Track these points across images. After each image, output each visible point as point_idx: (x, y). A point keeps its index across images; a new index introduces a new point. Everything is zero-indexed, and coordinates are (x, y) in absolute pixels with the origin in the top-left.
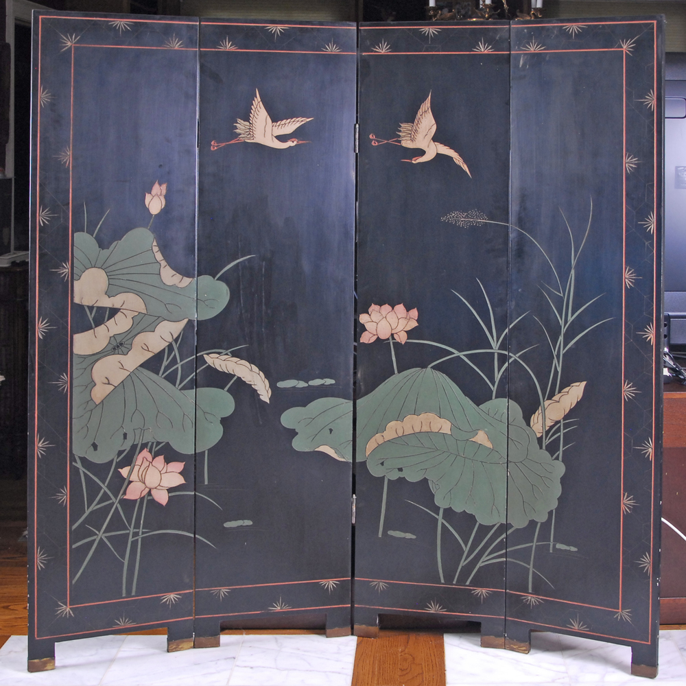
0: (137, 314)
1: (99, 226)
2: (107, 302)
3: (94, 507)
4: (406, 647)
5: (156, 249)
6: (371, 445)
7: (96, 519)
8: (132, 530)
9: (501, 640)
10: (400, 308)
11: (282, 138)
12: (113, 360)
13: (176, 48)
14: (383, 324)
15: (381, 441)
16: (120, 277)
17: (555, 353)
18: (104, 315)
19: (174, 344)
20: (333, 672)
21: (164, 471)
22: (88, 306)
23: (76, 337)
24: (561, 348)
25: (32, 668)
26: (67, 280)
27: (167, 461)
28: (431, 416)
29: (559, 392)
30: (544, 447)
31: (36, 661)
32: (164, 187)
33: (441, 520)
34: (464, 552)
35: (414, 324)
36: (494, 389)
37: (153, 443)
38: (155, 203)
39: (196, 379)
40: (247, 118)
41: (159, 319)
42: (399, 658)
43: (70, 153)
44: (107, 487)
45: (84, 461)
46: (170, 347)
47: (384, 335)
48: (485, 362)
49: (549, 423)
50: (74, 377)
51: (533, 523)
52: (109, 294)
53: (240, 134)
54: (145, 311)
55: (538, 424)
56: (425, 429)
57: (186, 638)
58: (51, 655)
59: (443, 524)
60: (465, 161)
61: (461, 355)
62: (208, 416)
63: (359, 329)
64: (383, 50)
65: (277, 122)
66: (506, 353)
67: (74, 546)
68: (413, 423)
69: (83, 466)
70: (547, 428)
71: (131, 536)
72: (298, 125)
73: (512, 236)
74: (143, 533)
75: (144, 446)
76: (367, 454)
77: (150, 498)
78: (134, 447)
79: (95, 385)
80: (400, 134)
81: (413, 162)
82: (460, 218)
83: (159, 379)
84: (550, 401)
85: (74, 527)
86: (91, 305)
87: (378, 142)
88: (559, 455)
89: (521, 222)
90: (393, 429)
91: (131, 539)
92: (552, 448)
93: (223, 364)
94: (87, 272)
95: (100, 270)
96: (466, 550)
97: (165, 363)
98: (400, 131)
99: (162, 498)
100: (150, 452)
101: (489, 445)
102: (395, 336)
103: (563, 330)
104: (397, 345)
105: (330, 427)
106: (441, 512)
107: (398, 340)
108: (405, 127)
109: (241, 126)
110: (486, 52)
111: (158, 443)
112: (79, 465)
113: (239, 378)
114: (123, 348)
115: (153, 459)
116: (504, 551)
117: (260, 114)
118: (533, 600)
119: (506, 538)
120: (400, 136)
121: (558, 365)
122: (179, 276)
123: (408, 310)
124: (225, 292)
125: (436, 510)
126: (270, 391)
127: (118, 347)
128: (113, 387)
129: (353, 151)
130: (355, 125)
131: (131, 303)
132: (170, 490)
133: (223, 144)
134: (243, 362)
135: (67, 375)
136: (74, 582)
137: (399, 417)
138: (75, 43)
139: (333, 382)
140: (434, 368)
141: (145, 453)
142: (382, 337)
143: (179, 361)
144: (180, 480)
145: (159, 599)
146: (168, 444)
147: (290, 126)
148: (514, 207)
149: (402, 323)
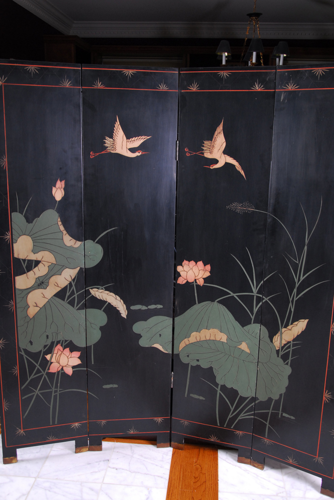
0: (50, 264)
1: (26, 208)
2: (33, 257)
3: (32, 377)
4: (198, 459)
5: (60, 223)
6: (182, 345)
7: (34, 383)
8: (54, 389)
9: (249, 460)
10: (200, 263)
11: (132, 150)
12: (38, 292)
13: (67, 86)
14: (190, 273)
15: (187, 343)
16: (41, 241)
17: (291, 300)
18: (32, 265)
19: (72, 282)
20: (159, 476)
21: (70, 357)
22: (22, 259)
23: (17, 278)
24: (294, 296)
25: (5, 462)
26: (10, 243)
27: (71, 351)
28: (216, 331)
29: (292, 324)
30: (280, 356)
31: (7, 458)
32: (63, 182)
33: (219, 391)
34: (231, 410)
35: (208, 274)
36: (253, 318)
37: (63, 341)
38: (58, 193)
39: (85, 304)
40: (111, 137)
41: (63, 267)
42: (194, 467)
43: (6, 160)
44: (39, 365)
45: (25, 350)
46: (70, 284)
47: (191, 280)
48: (248, 300)
49: (284, 342)
50: (17, 302)
51: (270, 399)
52: (34, 251)
53: (107, 147)
54: (55, 262)
55: (277, 342)
56: (212, 338)
57: (85, 446)
58: (15, 455)
59: (220, 394)
60: (243, 169)
61: (235, 295)
62: (92, 325)
63: (177, 275)
64: (194, 88)
65: (129, 139)
66: (261, 296)
67: (23, 398)
68: (206, 334)
69: (25, 354)
70: (283, 345)
71: (53, 393)
72: (142, 141)
73: (269, 220)
74: (60, 391)
75: (58, 342)
76: (180, 349)
77: (62, 371)
78: (53, 343)
79: (29, 307)
80: (204, 148)
81: (211, 168)
82: (238, 207)
83: (65, 304)
84: (285, 329)
85: (23, 388)
86: (24, 258)
87: (190, 153)
88: (288, 362)
89: (275, 211)
90: (194, 337)
91: (53, 394)
92: (285, 358)
93: (100, 294)
94: (21, 237)
95: (28, 237)
96: (232, 409)
97: (68, 294)
98: (203, 146)
99: (69, 371)
100: (62, 346)
101: (248, 351)
102: (197, 281)
103: (297, 285)
104: (198, 286)
105: (159, 333)
106: (219, 387)
107: (198, 283)
108: (207, 143)
109: (108, 142)
110: (259, 90)
111: (66, 341)
112: (23, 353)
113: (109, 303)
114: (44, 285)
115: (63, 350)
116: (253, 412)
117: (119, 133)
118: (267, 442)
119: (255, 405)
120: (203, 150)
121: (292, 307)
122: (74, 241)
123: (205, 265)
124: (100, 250)
125: (217, 385)
126: (126, 311)
127: (41, 284)
128: (39, 309)
129: (175, 159)
130: (177, 141)
131: (46, 257)
132: (73, 367)
133: (98, 154)
134: (112, 294)
135: (13, 301)
136: (24, 417)
137: (198, 330)
138: (4, 83)
139: (161, 306)
140: (218, 302)
141: (59, 347)
142: (190, 281)
143: (75, 293)
144: (78, 362)
145: (70, 426)
146: (71, 341)
147: (137, 142)
148: (271, 201)
149: (202, 273)
